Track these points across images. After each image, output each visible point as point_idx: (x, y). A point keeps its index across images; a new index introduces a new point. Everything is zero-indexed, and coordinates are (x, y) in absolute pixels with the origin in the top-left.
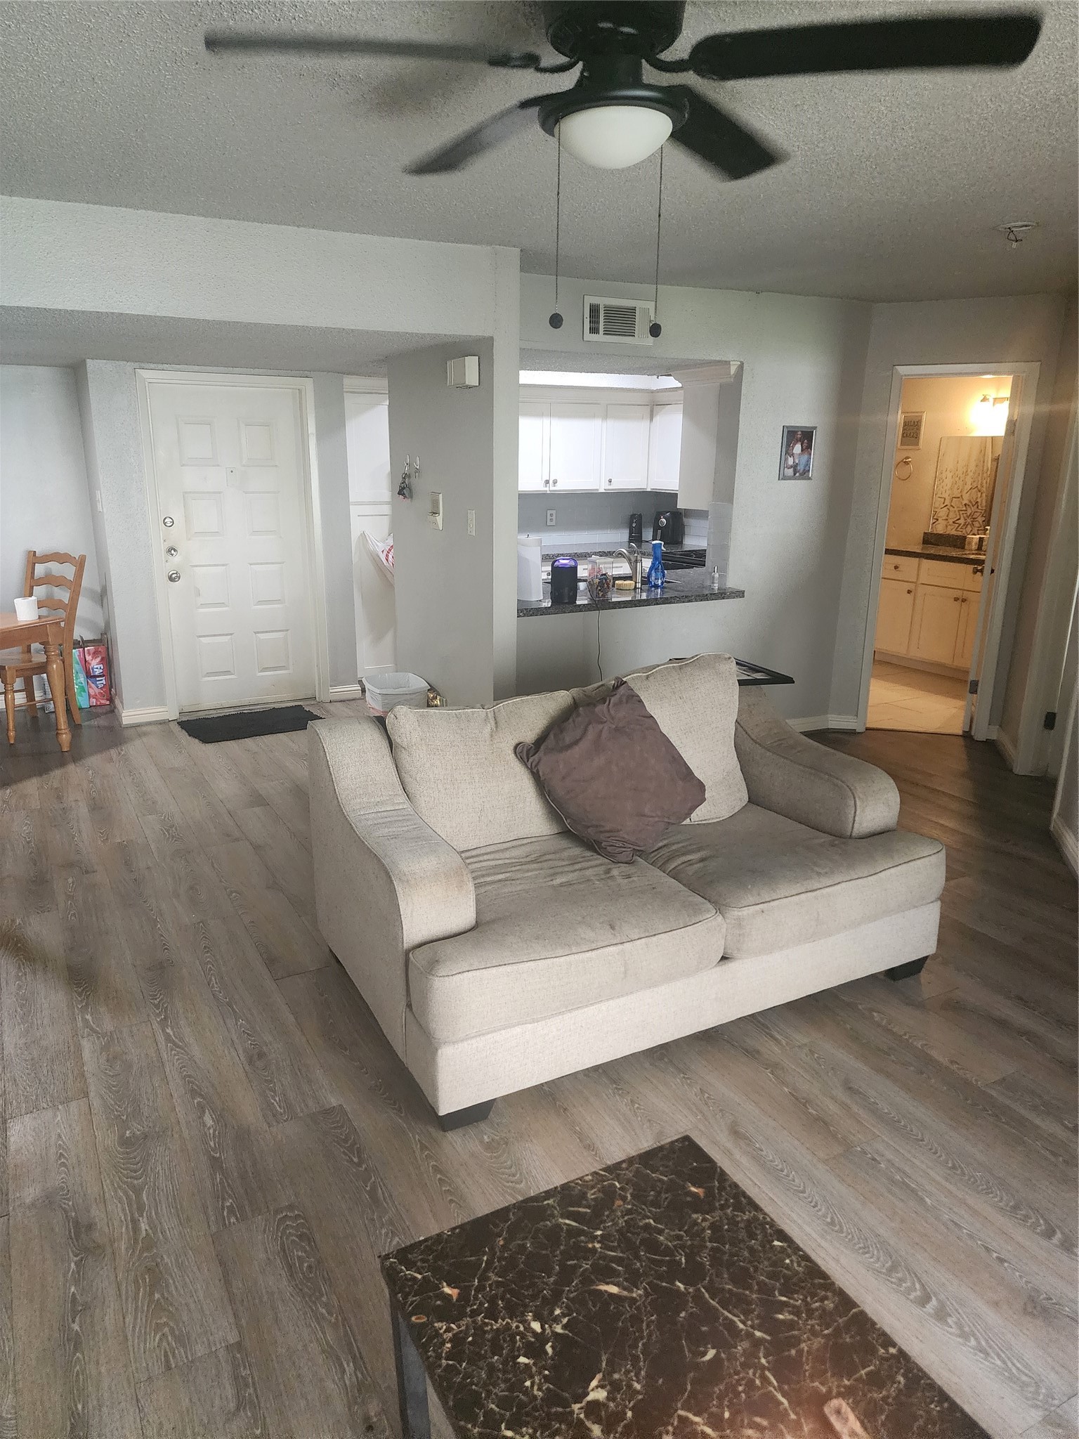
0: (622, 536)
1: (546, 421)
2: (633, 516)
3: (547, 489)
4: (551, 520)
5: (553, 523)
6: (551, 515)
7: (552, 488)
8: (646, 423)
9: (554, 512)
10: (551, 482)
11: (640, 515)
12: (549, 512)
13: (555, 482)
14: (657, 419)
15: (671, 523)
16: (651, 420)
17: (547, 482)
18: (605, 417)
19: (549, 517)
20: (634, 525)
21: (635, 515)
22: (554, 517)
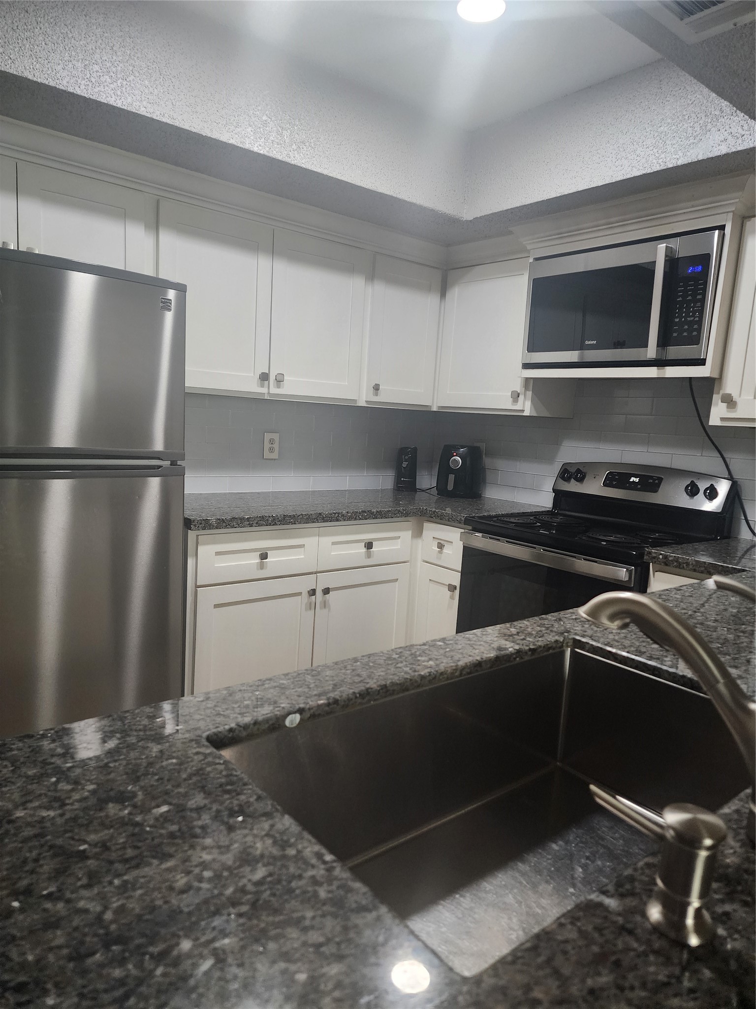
0: (384, 480)
1: (264, 263)
2: (402, 451)
3: (264, 390)
4: (271, 450)
5: (275, 455)
6: (272, 441)
7: (274, 390)
8: (432, 300)
9: (276, 436)
10: (272, 378)
11: (415, 450)
12: (268, 436)
13: (279, 381)
14: (455, 293)
15: (468, 462)
16: (443, 295)
17: (264, 377)
18: (371, 276)
19: (267, 445)
20: (405, 464)
21: (408, 448)
22: (276, 446)
